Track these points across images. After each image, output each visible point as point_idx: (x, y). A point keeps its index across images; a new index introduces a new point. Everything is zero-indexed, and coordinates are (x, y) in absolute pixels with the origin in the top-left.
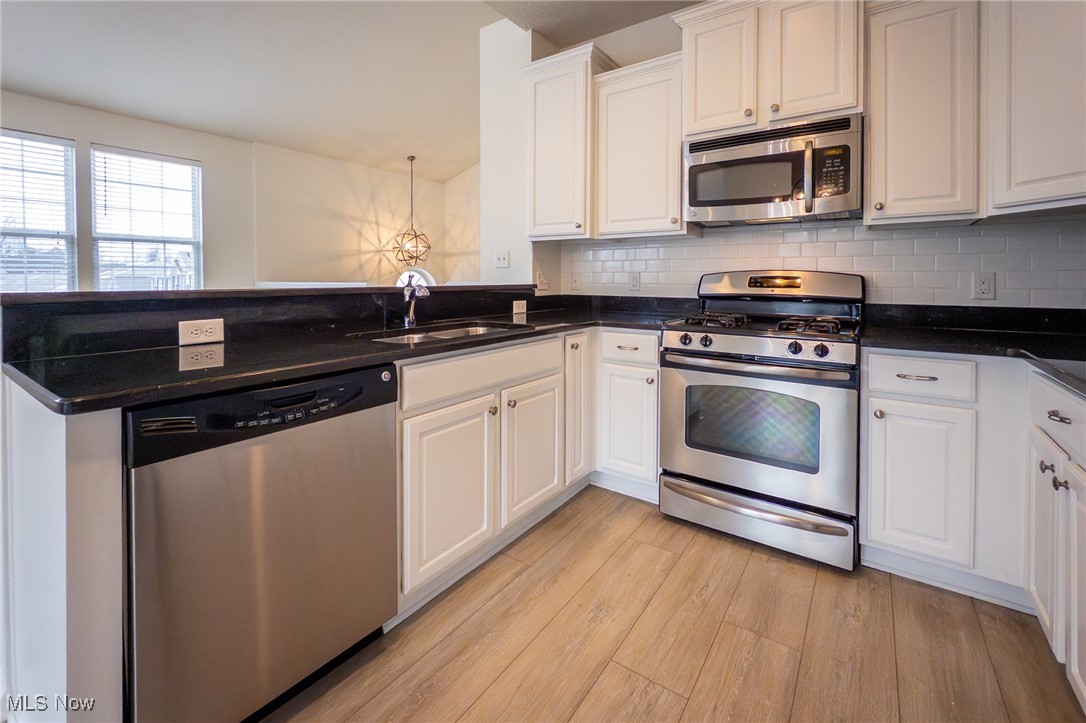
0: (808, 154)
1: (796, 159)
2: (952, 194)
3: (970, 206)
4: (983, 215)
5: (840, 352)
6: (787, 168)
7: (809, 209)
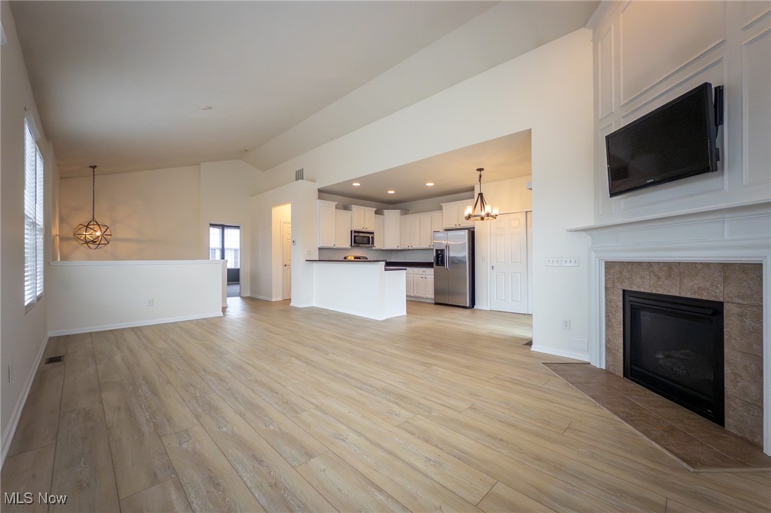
0: (370, 237)
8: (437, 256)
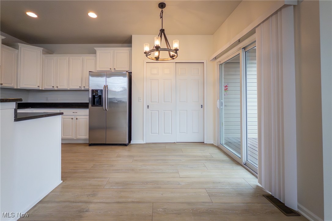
8: (94, 97)
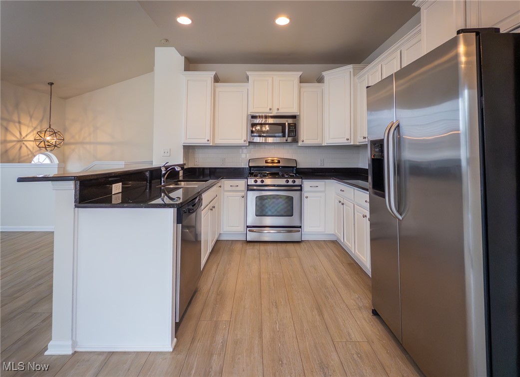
0: (287, 124)
1: (283, 125)
2: (317, 139)
3: (321, 143)
4: (323, 145)
5: (298, 181)
6: (280, 127)
7: (286, 140)
